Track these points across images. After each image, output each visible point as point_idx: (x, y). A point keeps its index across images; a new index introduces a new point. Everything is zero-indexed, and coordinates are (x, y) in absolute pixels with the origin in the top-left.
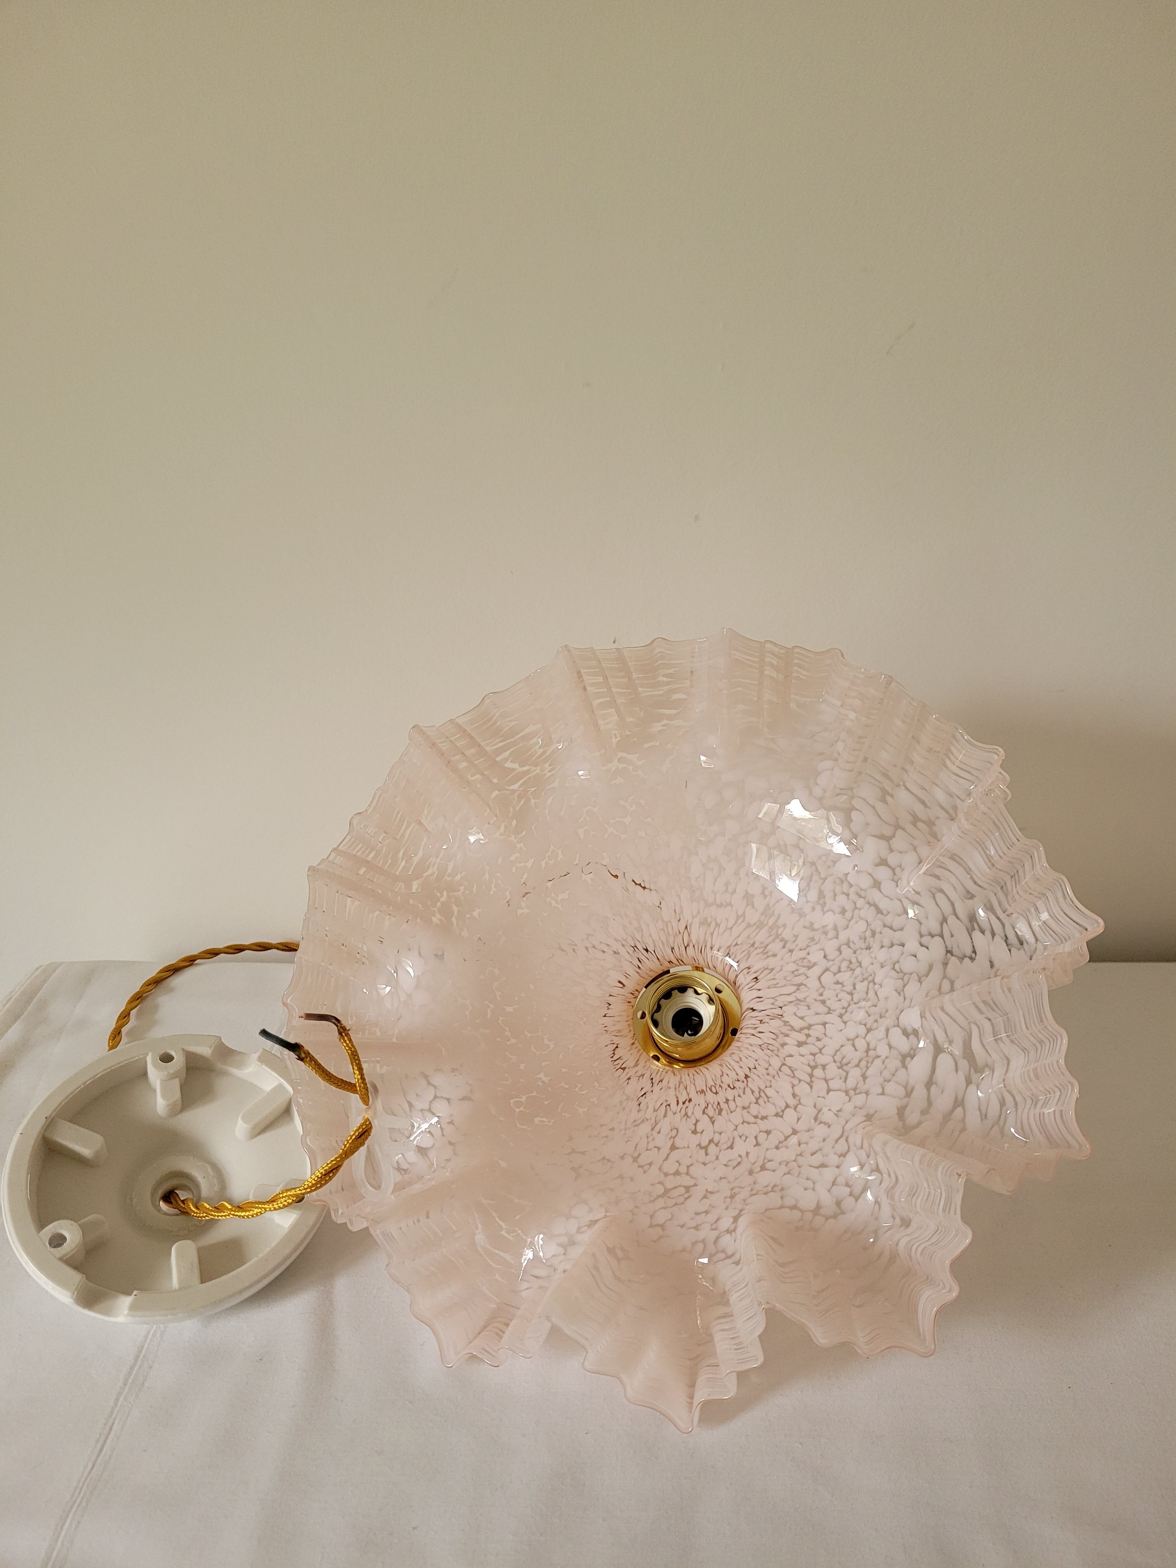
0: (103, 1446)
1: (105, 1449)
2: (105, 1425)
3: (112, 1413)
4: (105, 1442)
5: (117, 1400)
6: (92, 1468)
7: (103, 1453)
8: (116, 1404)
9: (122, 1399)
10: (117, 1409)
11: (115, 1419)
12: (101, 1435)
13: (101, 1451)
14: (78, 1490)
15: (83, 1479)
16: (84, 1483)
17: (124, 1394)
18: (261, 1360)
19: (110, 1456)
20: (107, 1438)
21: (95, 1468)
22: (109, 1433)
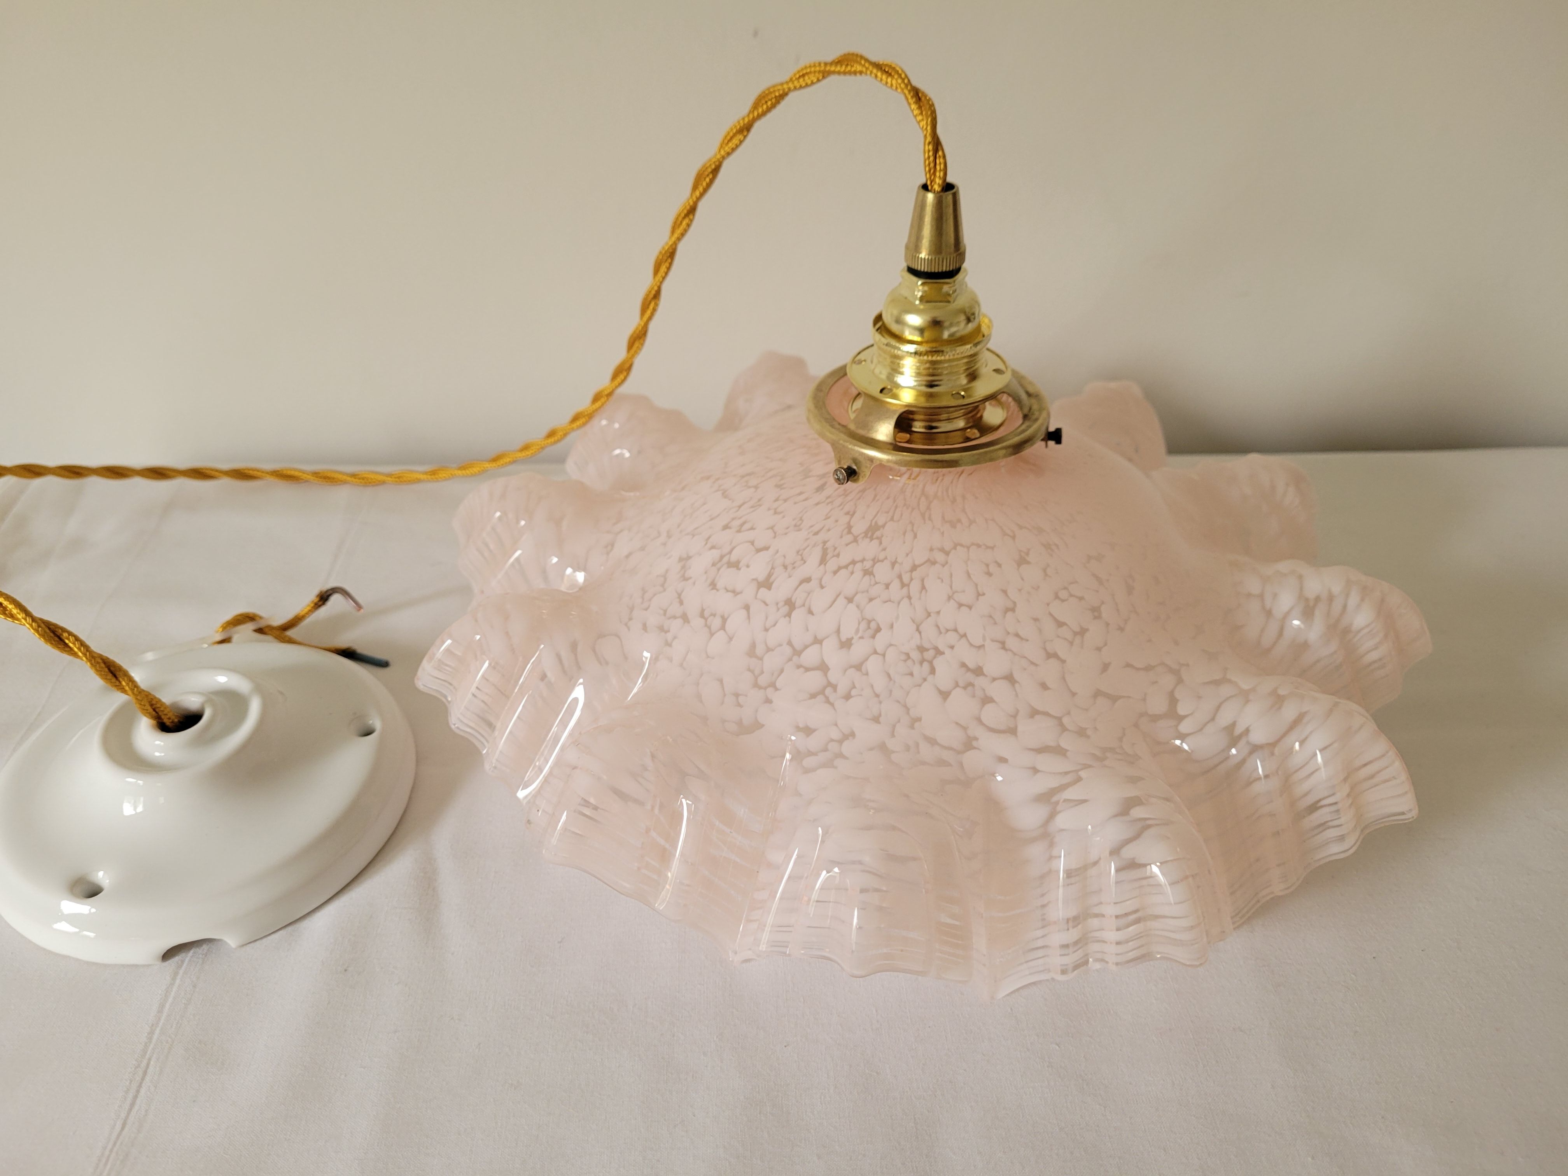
0: (135, 1097)
1: (138, 1101)
2: (136, 1067)
3: (145, 1052)
4: (138, 1091)
5: (151, 1033)
6: (123, 1129)
7: (136, 1108)
8: (150, 1039)
9: (157, 1031)
10: (152, 1046)
11: (150, 1060)
12: (131, 1081)
13: (132, 1105)
14: (104, 1160)
15: (110, 1146)
16: (111, 1151)
17: (161, 1024)
18: (346, 970)
19: (146, 1111)
20: (140, 1086)
21: (126, 1130)
22: (143, 1079)
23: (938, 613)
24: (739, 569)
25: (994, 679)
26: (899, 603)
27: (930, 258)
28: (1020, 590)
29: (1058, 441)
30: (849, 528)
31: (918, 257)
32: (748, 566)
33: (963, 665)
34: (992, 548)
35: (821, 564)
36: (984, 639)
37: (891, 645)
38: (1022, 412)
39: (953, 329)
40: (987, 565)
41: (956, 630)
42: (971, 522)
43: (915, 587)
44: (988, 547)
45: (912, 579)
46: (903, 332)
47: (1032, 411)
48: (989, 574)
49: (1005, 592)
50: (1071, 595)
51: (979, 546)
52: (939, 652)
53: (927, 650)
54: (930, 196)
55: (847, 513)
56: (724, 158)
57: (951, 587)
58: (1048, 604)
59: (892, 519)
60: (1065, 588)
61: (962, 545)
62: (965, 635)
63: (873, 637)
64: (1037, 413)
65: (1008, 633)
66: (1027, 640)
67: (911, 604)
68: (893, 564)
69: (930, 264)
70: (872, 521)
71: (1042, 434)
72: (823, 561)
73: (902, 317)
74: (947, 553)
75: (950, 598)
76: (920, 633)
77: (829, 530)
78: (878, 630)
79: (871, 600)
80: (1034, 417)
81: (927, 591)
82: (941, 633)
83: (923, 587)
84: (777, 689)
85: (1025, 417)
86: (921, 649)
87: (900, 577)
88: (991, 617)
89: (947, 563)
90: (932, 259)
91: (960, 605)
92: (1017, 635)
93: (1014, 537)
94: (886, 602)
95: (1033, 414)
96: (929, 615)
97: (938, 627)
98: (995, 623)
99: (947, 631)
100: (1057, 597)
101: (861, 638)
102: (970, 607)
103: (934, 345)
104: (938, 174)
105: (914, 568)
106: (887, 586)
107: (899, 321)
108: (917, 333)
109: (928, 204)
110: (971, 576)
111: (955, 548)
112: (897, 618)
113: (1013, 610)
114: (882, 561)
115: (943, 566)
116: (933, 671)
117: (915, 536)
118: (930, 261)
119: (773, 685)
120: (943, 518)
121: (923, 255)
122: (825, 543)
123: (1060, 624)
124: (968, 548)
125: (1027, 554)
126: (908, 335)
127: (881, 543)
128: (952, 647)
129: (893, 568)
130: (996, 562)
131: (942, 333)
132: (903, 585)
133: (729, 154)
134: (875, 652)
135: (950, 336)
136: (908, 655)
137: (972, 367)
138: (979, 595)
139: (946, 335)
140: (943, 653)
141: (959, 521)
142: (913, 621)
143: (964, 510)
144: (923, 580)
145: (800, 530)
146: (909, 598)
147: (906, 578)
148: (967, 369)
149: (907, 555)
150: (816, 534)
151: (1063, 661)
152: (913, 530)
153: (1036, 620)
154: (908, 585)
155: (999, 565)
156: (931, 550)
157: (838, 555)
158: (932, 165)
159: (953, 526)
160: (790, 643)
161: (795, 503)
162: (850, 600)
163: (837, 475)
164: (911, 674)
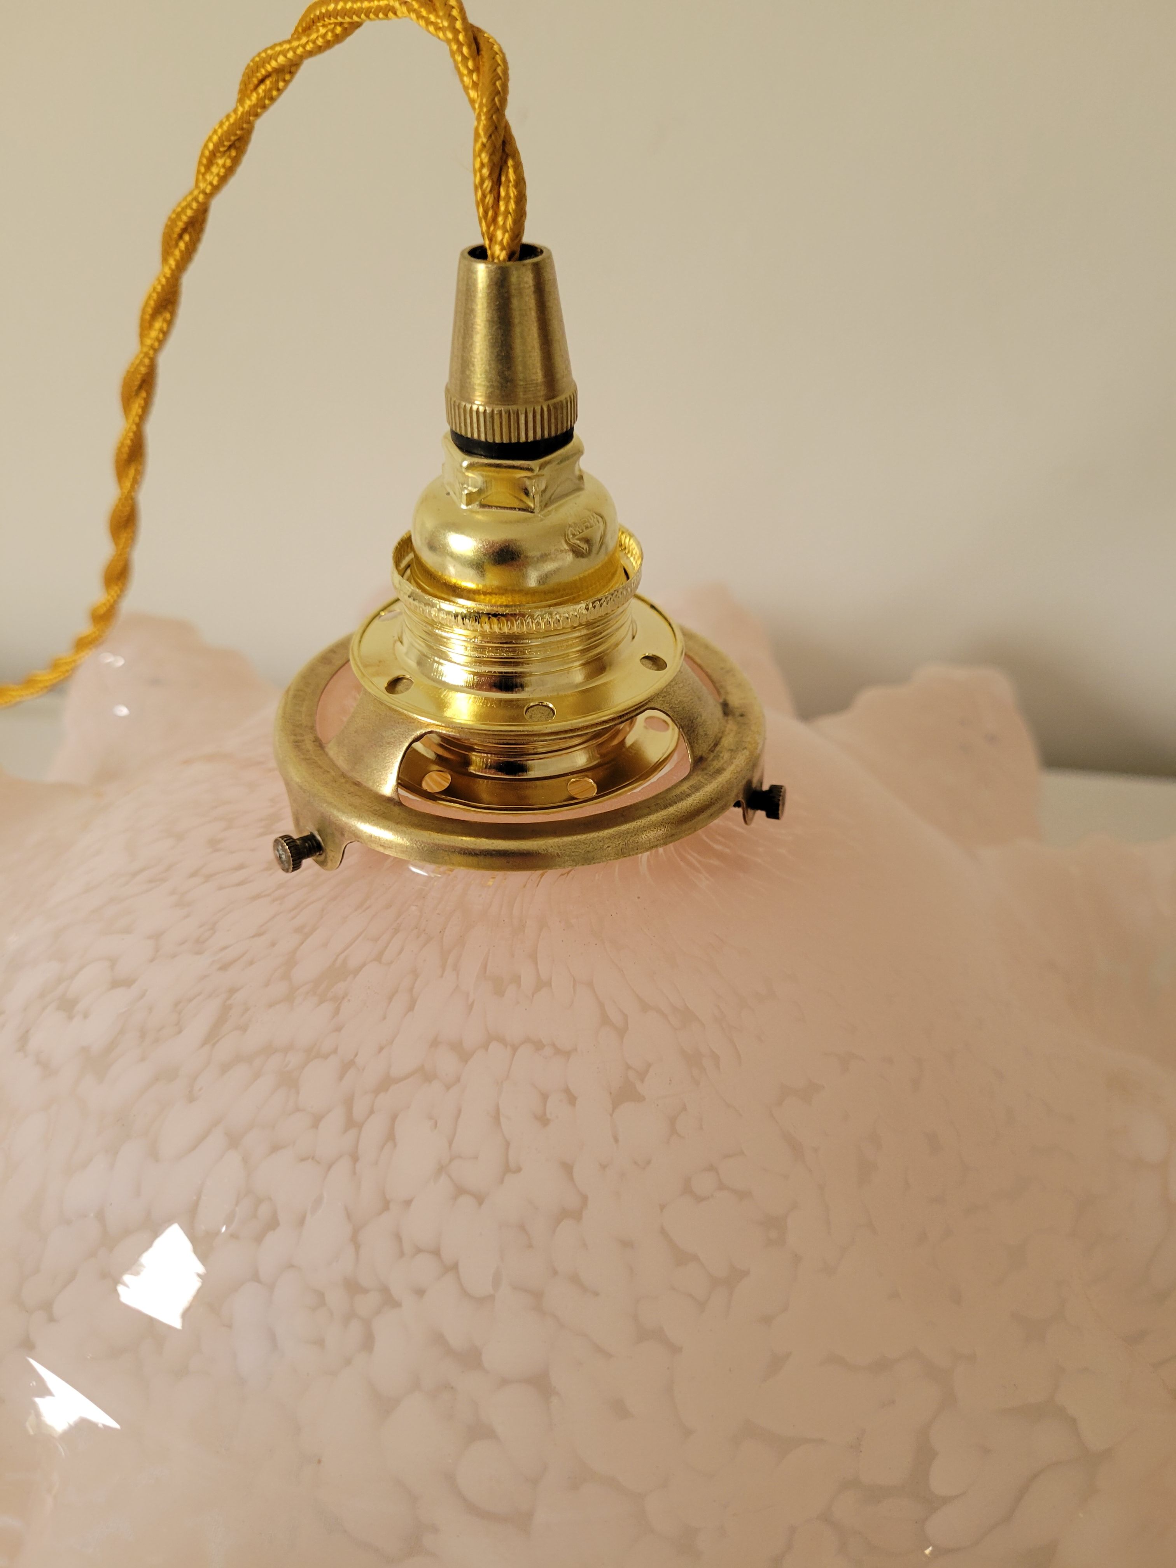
23: (408, 1203)
24: (71, 1018)
25: (505, 1382)
26: (330, 1167)
27: (489, 410)
28: (604, 1167)
29: (774, 813)
30: (291, 962)
31: (471, 409)
32: (86, 1016)
33: (438, 1339)
34: (567, 1054)
35: (204, 1043)
36: (496, 1281)
37: (291, 1266)
38: (693, 752)
39: (549, 566)
40: (545, 1097)
41: (436, 1253)
42: (542, 984)
43: (374, 1129)
44: (558, 1051)
45: (372, 1112)
46: (444, 568)
47: (718, 748)
48: (543, 1120)
49: (568, 1168)
50: (721, 1187)
51: (539, 1046)
52: (390, 1301)
53: (366, 1291)
54: (481, 270)
55: (298, 930)
56: (209, 196)
57: (450, 1143)
58: (662, 1207)
59: (378, 958)
60: (711, 1168)
61: (502, 1041)
62: (454, 1268)
63: (259, 1239)
64: (726, 755)
65: (555, 1273)
66: (596, 1294)
67: (354, 1173)
68: (347, 1066)
69: (489, 425)
70: (338, 956)
71: (736, 793)
72: (212, 1038)
73: (445, 538)
74: (465, 1056)
75: (441, 1169)
76: (357, 1246)
77: (251, 963)
78: (273, 1224)
79: (275, 1148)
80: (716, 764)
81: (395, 1145)
82: (402, 1254)
83: (391, 1137)
84: (51, 1319)
85: (699, 762)
86: (353, 1287)
87: (349, 1103)
88: (522, 1227)
89: (458, 1080)
90: (493, 412)
91: (460, 1191)
92: (575, 1279)
93: (622, 1032)
94: (303, 1160)
95: (717, 757)
96: (386, 1206)
97: (398, 1237)
98: (530, 1246)
99: (419, 1250)
100: (687, 1189)
101: (234, 1236)
102: (480, 1199)
103: (503, 600)
104: (500, 220)
105: (386, 1083)
106: (317, 1121)
107: (434, 546)
108: (471, 572)
109: (479, 290)
110: (502, 1119)
111: (485, 1046)
112: (319, 1201)
113: (576, 1215)
114: (326, 1057)
115: (448, 1087)
116: (368, 1343)
117: (411, 1007)
118: (488, 416)
119: (47, 1307)
120: (485, 967)
121: (479, 402)
122: (232, 991)
123: (682, 1258)
124: (515, 1049)
125: (642, 1076)
126: (456, 575)
127: (337, 1011)
128: (420, 1292)
129: (341, 1076)
130: (567, 1091)
131: (524, 576)
132: (351, 1123)
133: (216, 189)
134: (256, 1277)
135: (542, 580)
136: (321, 1296)
137: (596, 646)
138: (508, 1169)
139: (532, 580)
140: (397, 1304)
141: (516, 979)
142: (349, 1217)
143: (533, 957)
144: (394, 1118)
145: (199, 953)
146: (355, 1158)
147: (360, 1108)
148: (588, 650)
149: (381, 1049)
150: (224, 968)
151: (675, 1350)
152: (411, 990)
153: (627, 1244)
154: (360, 1126)
155: (572, 1100)
156: (435, 1043)
157: (244, 1029)
158: (489, 199)
159: (499, 992)
160: (101, 1216)
161: (221, 888)
162: (234, 1141)
163: (278, 851)
164: (320, 1343)
